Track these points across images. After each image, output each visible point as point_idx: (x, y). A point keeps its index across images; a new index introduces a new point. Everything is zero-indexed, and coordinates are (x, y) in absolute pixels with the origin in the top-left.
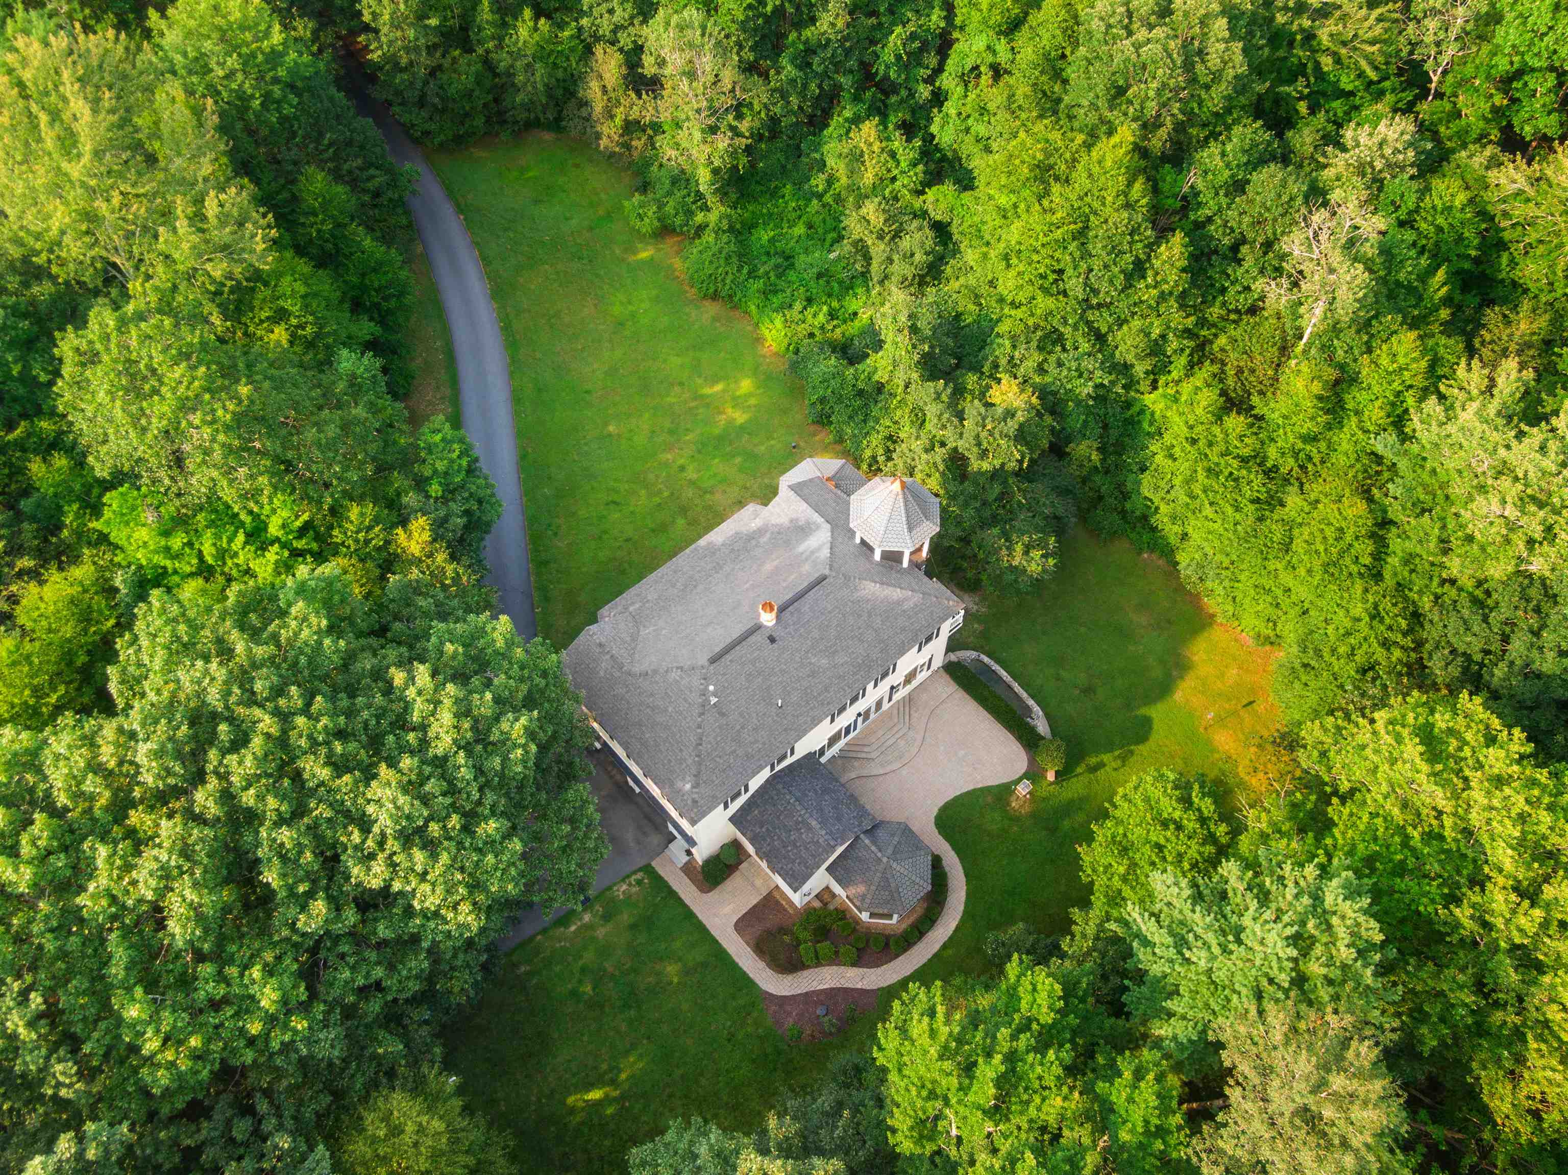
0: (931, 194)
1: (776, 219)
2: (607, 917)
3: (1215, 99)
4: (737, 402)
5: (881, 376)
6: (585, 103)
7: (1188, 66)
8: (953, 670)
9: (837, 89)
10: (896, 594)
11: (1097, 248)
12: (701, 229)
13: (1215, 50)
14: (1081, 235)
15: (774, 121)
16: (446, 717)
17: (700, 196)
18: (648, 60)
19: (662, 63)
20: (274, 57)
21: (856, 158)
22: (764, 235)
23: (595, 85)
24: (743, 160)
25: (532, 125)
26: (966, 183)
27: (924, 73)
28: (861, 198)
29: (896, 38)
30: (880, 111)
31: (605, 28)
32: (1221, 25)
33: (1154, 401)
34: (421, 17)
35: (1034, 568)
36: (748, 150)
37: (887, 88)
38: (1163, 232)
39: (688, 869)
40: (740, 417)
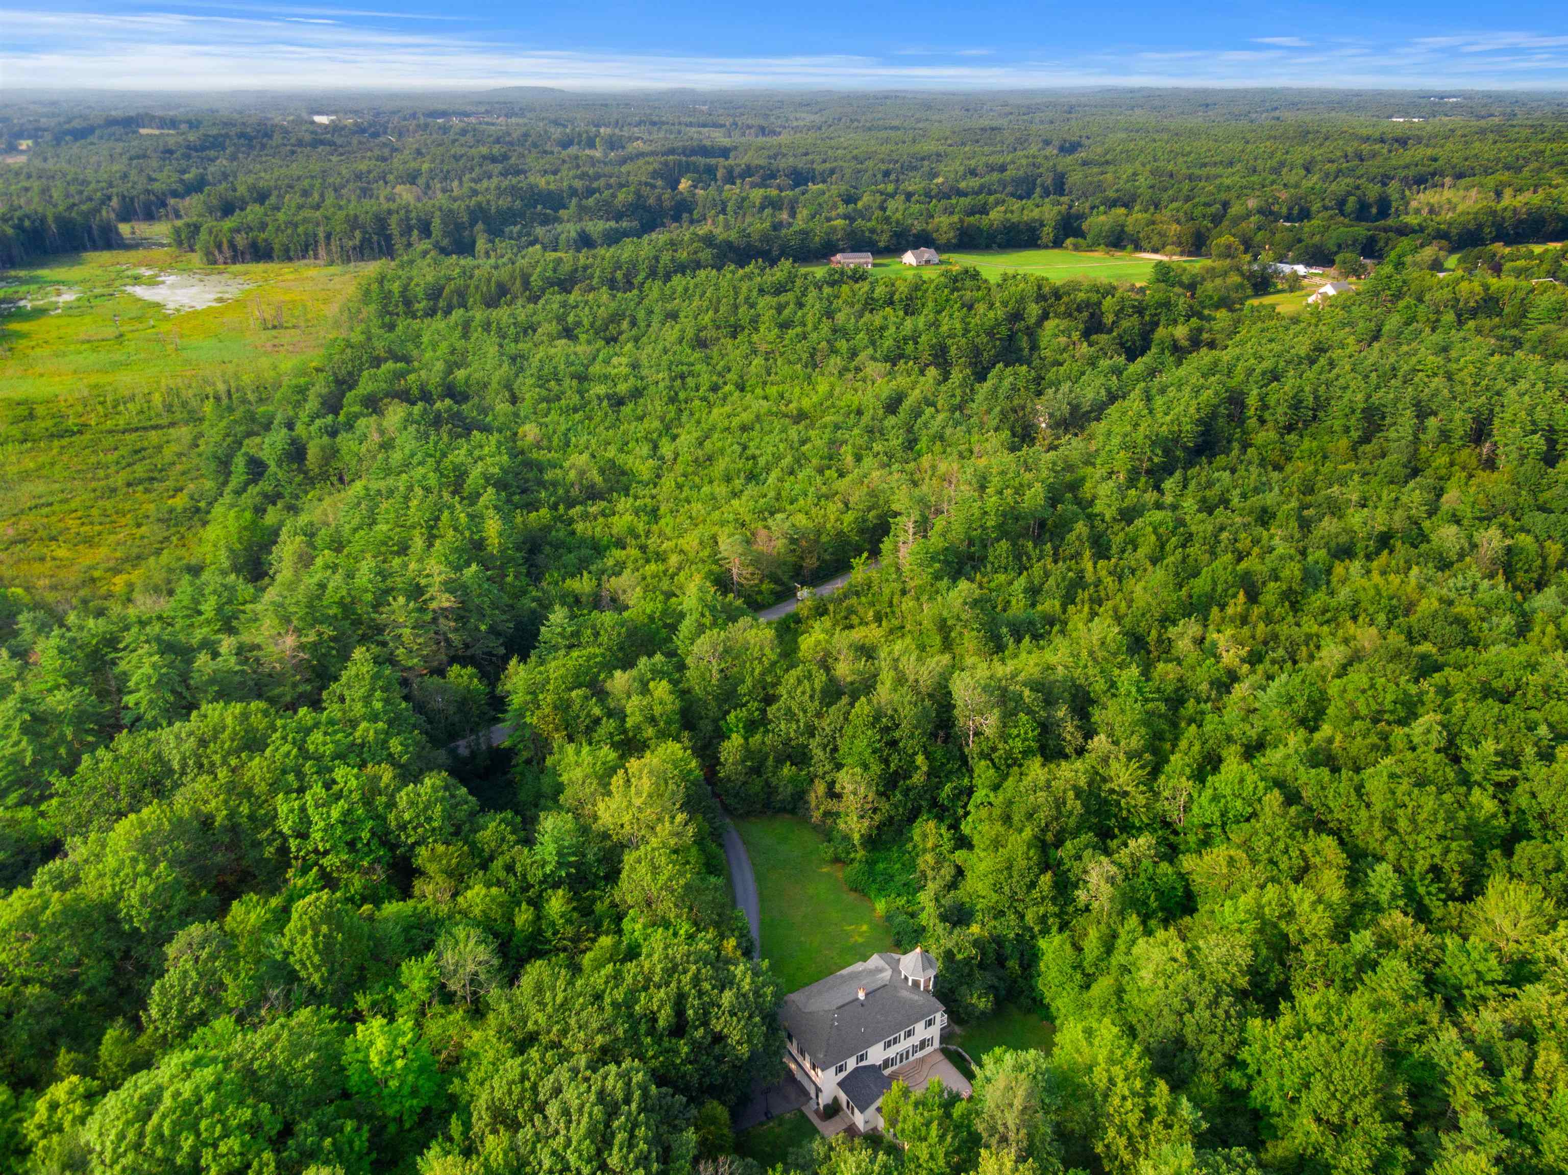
0: (957, 853)
1: (888, 860)
2: (780, 1125)
3: (1072, 822)
4: (861, 934)
5: (924, 923)
6: (807, 802)
7: (1058, 808)
8: (945, 1052)
9: (920, 806)
10: (916, 997)
11: (1015, 874)
12: (853, 860)
13: (1069, 803)
14: (1009, 868)
15: (891, 818)
16: (748, 980)
17: (854, 845)
18: (838, 786)
19: (843, 788)
20: (690, 772)
21: (925, 836)
22: (881, 866)
23: (813, 795)
24: (875, 832)
25: (783, 810)
26: (970, 847)
27: (961, 804)
28: (925, 851)
29: (948, 788)
30: (940, 819)
31: (820, 772)
32: (1071, 794)
33: (1042, 943)
34: (744, 761)
35: (982, 1006)
36: (878, 828)
37: (944, 808)
38: (1043, 871)
39: (817, 1112)
40: (860, 940)
